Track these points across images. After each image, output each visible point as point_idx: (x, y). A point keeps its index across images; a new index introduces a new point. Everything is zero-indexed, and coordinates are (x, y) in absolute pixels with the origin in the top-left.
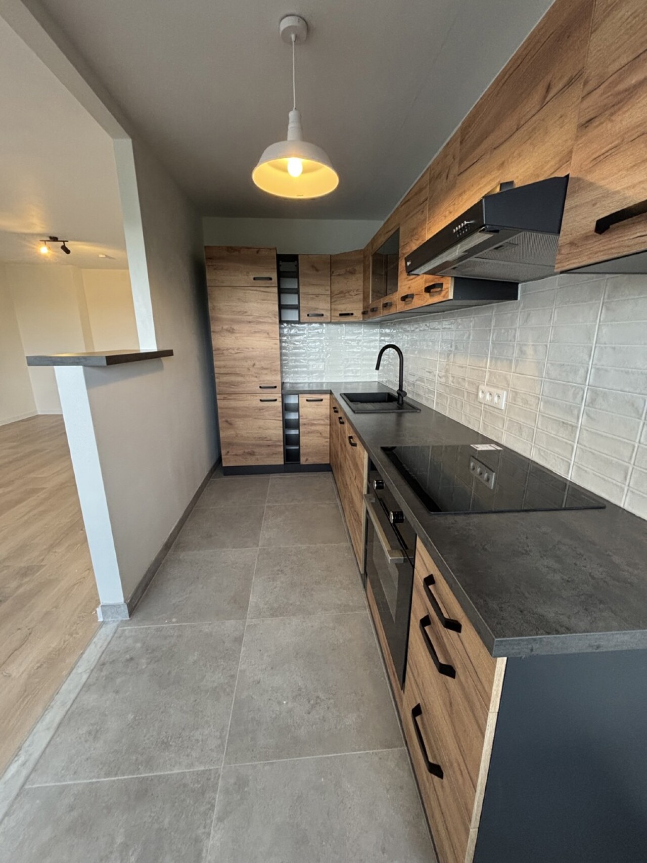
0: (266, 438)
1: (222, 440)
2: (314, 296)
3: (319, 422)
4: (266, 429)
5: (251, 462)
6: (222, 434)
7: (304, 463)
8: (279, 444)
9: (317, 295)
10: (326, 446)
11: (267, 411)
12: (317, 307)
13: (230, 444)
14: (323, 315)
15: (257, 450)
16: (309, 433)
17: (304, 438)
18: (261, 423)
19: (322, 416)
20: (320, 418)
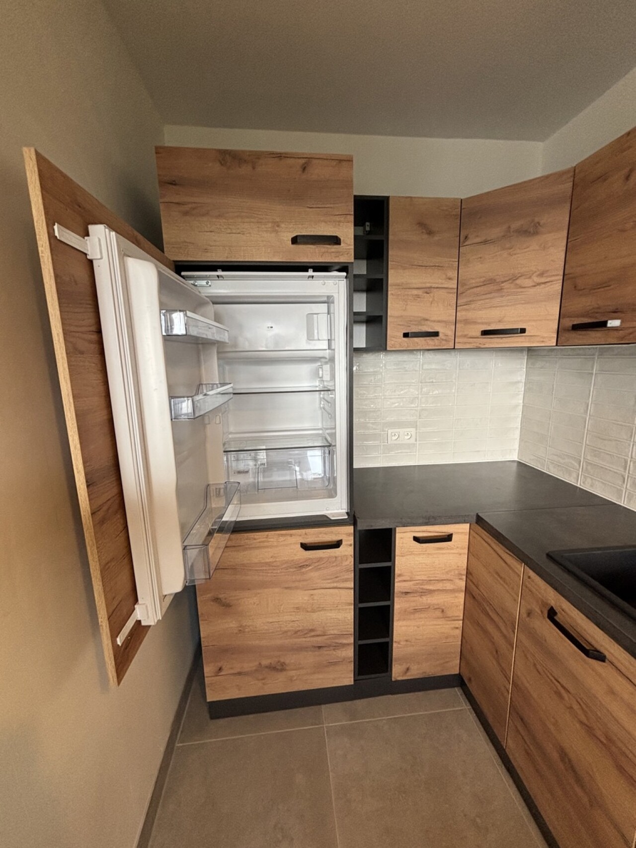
0: (312, 630)
1: (204, 643)
2: (420, 292)
3: (439, 586)
4: (313, 611)
5: (277, 685)
6: (205, 630)
7: (400, 678)
8: (345, 641)
9: (428, 290)
10: (454, 637)
11: (317, 569)
12: (426, 317)
13: (226, 651)
14: (436, 334)
15: (290, 659)
16: (416, 611)
17: (404, 623)
18: (300, 597)
19: (447, 573)
20: (444, 577)
